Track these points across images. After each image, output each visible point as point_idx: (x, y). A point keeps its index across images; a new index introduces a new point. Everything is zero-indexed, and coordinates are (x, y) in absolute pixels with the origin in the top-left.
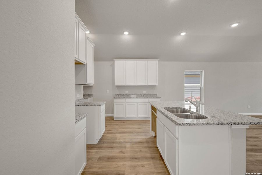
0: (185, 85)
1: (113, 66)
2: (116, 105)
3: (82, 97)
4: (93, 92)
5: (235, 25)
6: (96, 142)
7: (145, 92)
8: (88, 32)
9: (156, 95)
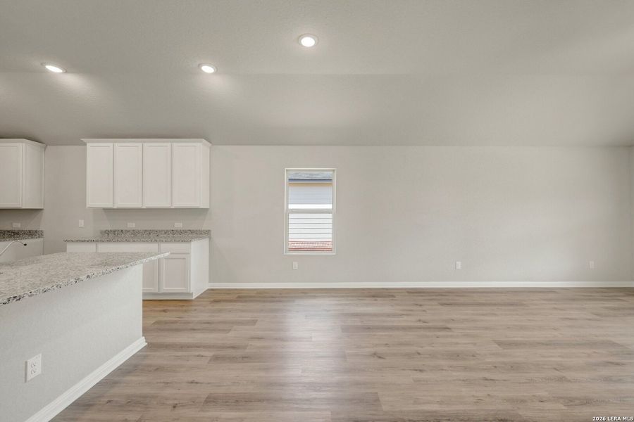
4: (42, 224)
7: (178, 225)
9: (208, 233)
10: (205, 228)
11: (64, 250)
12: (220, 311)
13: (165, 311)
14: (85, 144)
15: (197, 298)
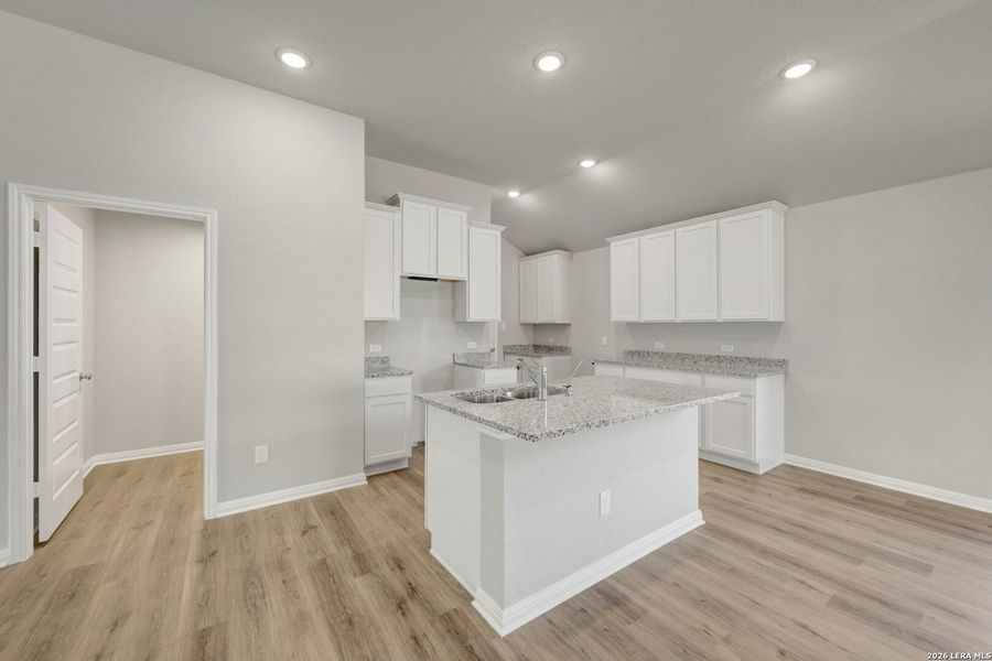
7: (728, 349)
8: (514, 194)
9: (782, 364)
10: (776, 355)
11: (592, 373)
12: (821, 512)
13: (717, 480)
14: (608, 244)
15: (765, 474)
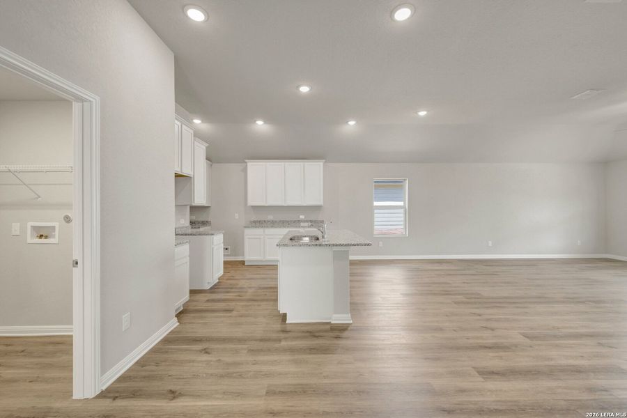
0: (376, 204)
1: (245, 170)
2: (249, 238)
3: (188, 224)
4: (210, 217)
5: (422, 113)
6: (207, 287)
7: (302, 217)
8: (197, 121)
9: (322, 222)
10: (320, 219)
14: (246, 163)
